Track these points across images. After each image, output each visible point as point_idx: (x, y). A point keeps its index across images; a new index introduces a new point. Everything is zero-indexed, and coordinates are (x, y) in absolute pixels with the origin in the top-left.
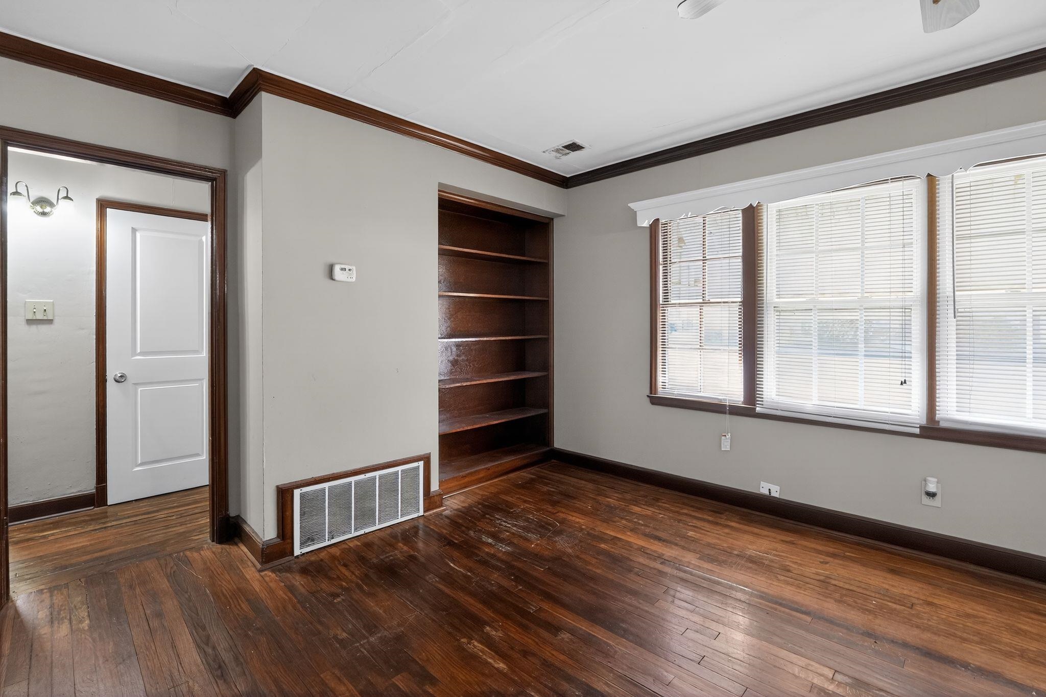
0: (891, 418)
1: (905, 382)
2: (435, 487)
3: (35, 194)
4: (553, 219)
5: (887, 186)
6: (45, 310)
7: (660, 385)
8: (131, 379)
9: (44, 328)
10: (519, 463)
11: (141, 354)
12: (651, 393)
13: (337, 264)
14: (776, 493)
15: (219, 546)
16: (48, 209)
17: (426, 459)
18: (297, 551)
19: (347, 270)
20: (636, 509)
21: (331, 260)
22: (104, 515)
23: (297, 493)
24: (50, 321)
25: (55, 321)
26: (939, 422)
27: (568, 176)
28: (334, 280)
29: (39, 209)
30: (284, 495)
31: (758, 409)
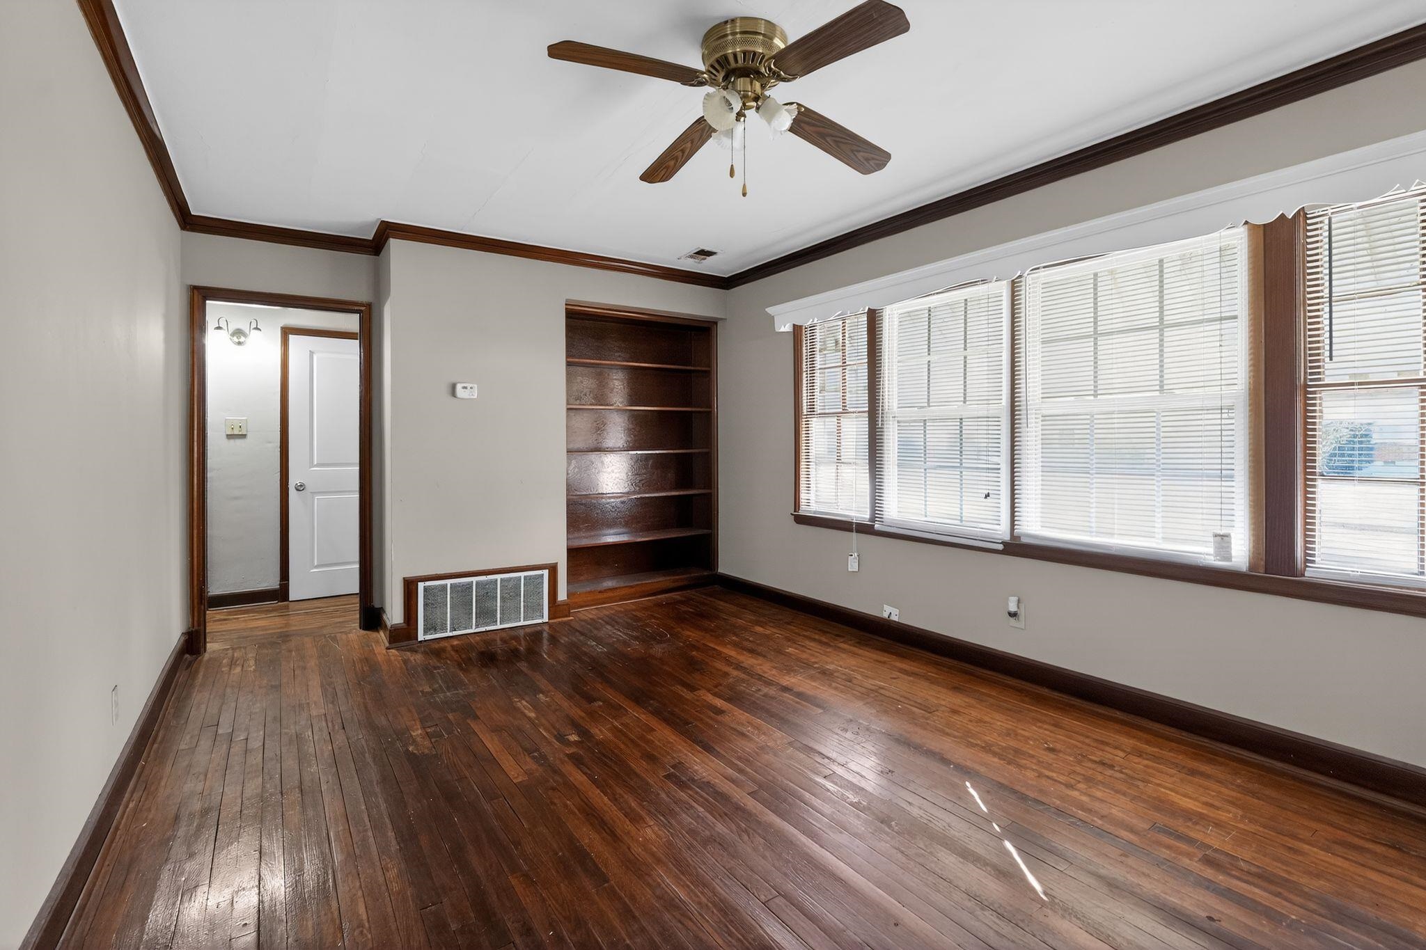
0: (979, 534)
1: (989, 496)
2: (562, 596)
3: (232, 327)
4: (716, 323)
5: (977, 288)
6: (240, 427)
7: (803, 502)
8: (309, 487)
9: (239, 442)
10: (672, 585)
11: (318, 465)
12: (795, 512)
13: (459, 383)
14: (895, 618)
15: (363, 631)
16: (242, 339)
17: (553, 569)
18: (421, 637)
19: (469, 388)
20: (759, 629)
21: (454, 380)
22: (287, 607)
23: (421, 586)
24: (244, 436)
25: (248, 436)
26: (1019, 537)
27: (726, 276)
28: (455, 397)
29: (235, 339)
30: (410, 586)
31: (877, 526)
